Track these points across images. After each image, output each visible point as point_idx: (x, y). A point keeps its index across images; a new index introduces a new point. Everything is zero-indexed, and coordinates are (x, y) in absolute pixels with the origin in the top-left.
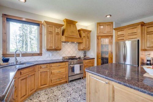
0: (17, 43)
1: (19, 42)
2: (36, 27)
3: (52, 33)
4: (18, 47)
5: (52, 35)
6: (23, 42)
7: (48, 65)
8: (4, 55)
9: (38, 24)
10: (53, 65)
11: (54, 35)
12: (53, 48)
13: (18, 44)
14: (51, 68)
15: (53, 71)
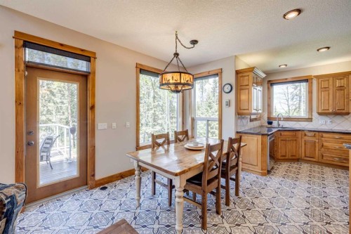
0: (290, 100)
1: (293, 99)
2: (305, 84)
3: (327, 89)
4: (290, 108)
5: (327, 93)
6: (300, 97)
7: (317, 133)
8: (269, 118)
9: (306, 81)
10: (325, 135)
11: (331, 92)
12: (331, 111)
13: (290, 103)
14: (323, 139)
15: (325, 144)
